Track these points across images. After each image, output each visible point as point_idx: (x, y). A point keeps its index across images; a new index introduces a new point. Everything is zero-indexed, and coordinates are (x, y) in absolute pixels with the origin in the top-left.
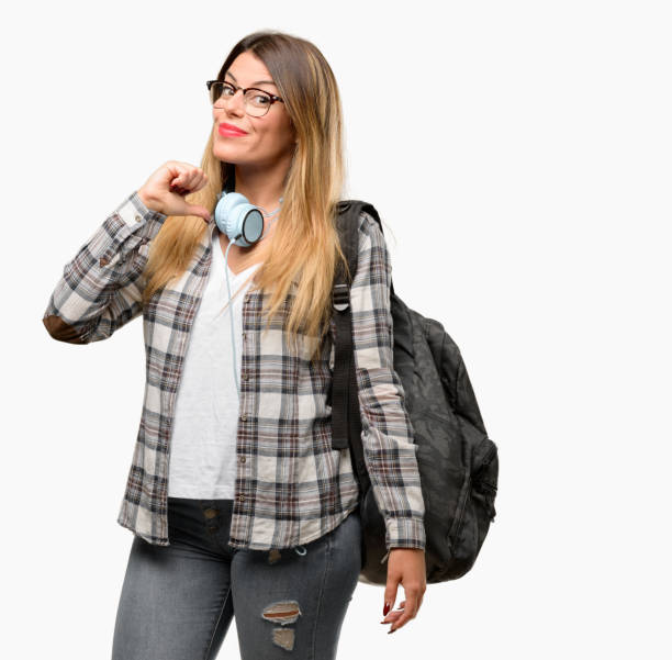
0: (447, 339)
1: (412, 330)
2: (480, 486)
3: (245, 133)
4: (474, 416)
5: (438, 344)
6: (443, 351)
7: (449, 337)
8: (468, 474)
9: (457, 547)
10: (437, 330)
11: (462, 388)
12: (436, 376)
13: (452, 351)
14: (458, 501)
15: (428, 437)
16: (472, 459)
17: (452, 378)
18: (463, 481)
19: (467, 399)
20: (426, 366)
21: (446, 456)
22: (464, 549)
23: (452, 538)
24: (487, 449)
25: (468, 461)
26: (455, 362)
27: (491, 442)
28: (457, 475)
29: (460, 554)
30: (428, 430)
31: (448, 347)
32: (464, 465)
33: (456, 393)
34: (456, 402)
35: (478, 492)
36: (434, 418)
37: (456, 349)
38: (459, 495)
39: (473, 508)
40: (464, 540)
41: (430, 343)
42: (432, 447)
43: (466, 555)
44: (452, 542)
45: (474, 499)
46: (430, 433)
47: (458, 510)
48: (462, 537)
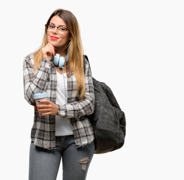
0: (107, 87)
1: (98, 85)
2: (122, 123)
3: (58, 38)
4: (117, 105)
5: (105, 88)
6: (107, 90)
7: (107, 86)
8: (118, 121)
9: (120, 140)
10: (104, 85)
11: (113, 99)
12: (106, 96)
13: (109, 90)
14: (117, 128)
15: (108, 112)
16: (119, 117)
17: (110, 97)
18: (118, 122)
19: (115, 101)
20: (103, 94)
21: (113, 116)
22: (121, 140)
23: (118, 138)
24: (122, 114)
25: (118, 117)
26: (110, 92)
27: (122, 112)
28: (116, 121)
29: (121, 142)
30: (107, 110)
31: (108, 88)
32: (117, 119)
33: (112, 100)
34: (112, 103)
35: (122, 125)
36: (108, 107)
37: (110, 89)
38: (117, 126)
39: (121, 129)
40: (121, 138)
41: (103, 88)
42: (109, 115)
43: (122, 142)
44: (118, 139)
45: (121, 127)
46: (108, 111)
47: (118, 130)
48: (120, 137)
